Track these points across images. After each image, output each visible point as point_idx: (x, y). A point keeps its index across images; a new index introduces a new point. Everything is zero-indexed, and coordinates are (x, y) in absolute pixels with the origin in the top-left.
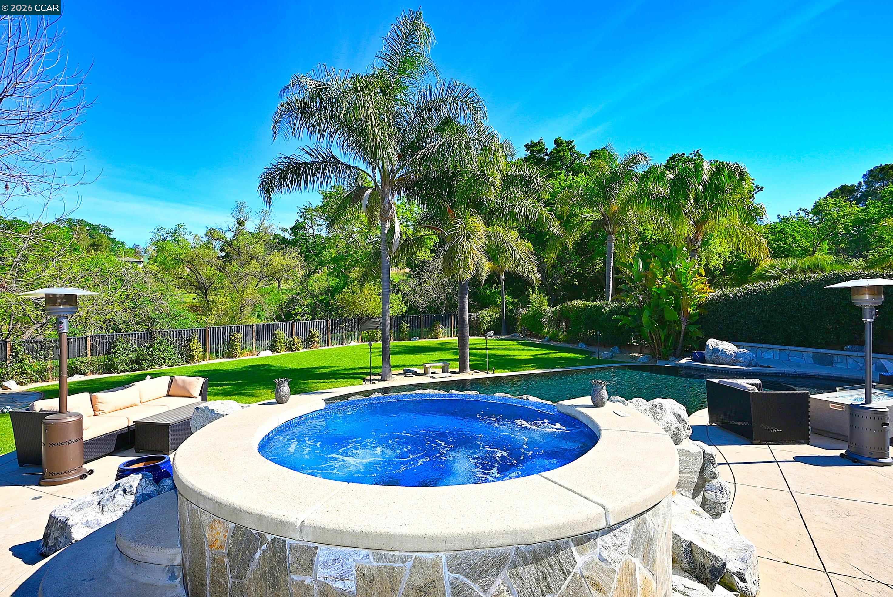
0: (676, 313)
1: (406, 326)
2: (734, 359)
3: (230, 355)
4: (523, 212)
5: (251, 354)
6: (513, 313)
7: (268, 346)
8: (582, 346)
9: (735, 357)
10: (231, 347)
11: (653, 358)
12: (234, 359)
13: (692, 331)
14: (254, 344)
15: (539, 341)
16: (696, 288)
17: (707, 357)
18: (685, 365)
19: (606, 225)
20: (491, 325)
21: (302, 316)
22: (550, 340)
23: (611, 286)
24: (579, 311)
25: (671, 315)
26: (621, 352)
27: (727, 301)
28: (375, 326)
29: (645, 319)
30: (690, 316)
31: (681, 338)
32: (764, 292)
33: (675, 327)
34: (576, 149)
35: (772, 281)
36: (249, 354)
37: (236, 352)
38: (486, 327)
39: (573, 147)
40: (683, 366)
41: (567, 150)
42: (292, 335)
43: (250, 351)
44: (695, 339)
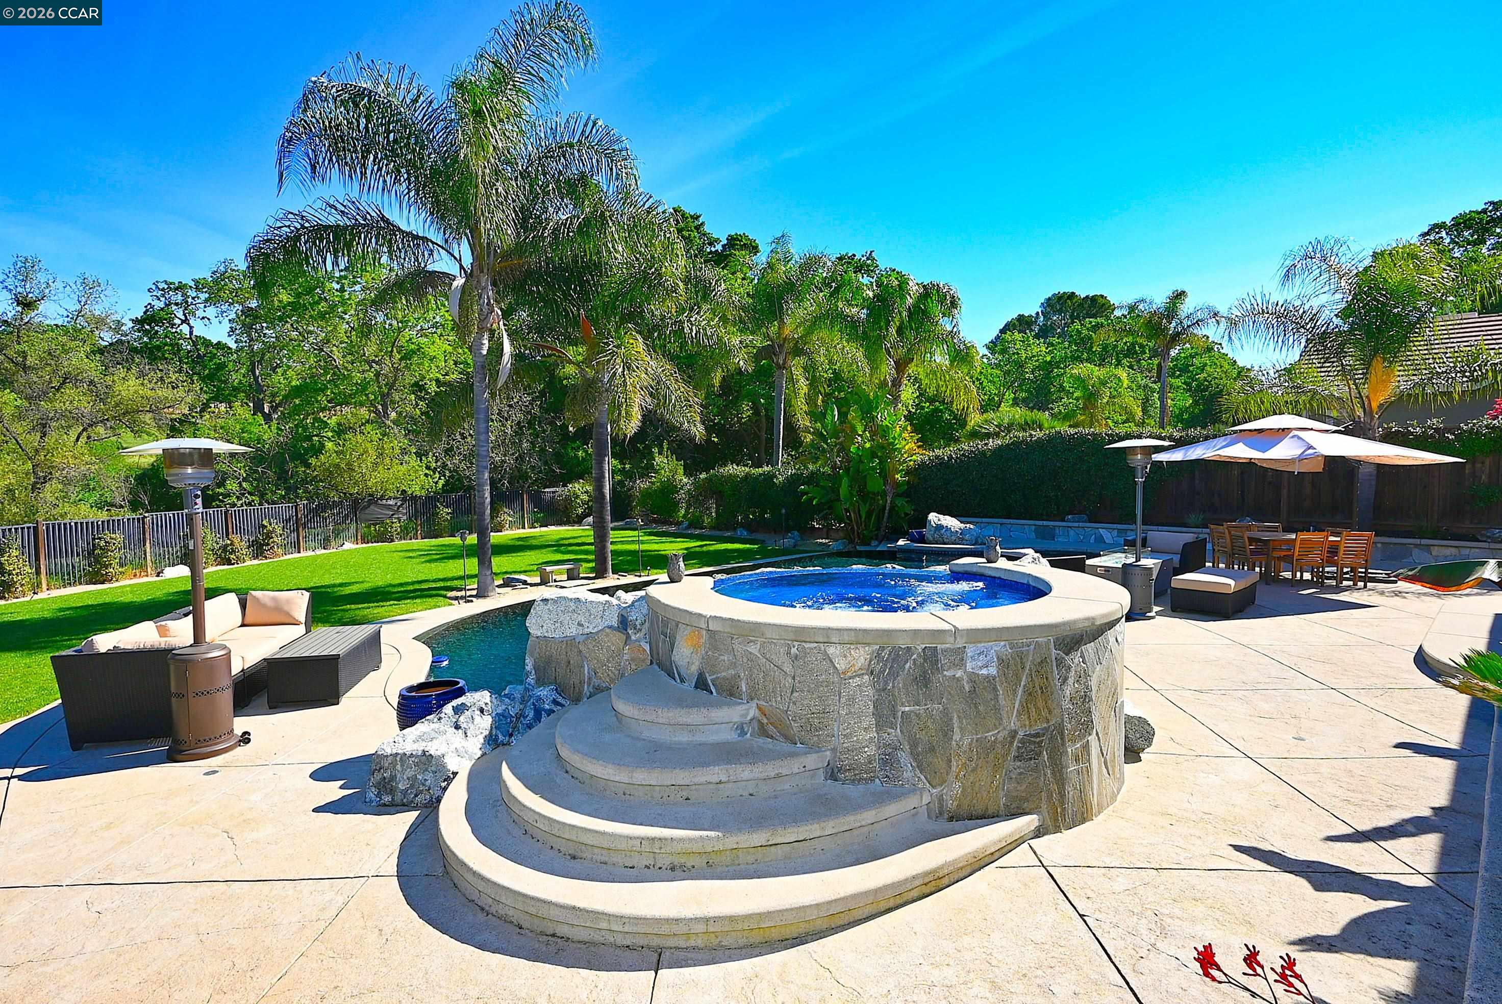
0: (882, 481)
1: (445, 512)
2: (960, 537)
3: (97, 577)
4: (694, 332)
5: (142, 573)
6: (625, 486)
7: (177, 557)
8: (742, 533)
9: (961, 534)
10: (97, 561)
11: (849, 543)
12: (106, 586)
13: (899, 505)
14: (148, 555)
15: (673, 529)
16: (907, 447)
17: (929, 536)
18: (904, 547)
19: (775, 355)
20: (588, 507)
21: (238, 498)
22: (688, 527)
23: (781, 445)
24: (737, 481)
25: (875, 484)
26: (802, 539)
27: (942, 465)
28: (387, 512)
29: (844, 490)
30: (897, 484)
31: (886, 514)
32: (983, 453)
33: (878, 500)
34: (707, 229)
35: (991, 440)
36: (138, 574)
37: (112, 570)
38: (580, 511)
39: (702, 224)
40: (902, 549)
41: (693, 228)
42: (227, 535)
43: (141, 567)
44: (903, 515)
